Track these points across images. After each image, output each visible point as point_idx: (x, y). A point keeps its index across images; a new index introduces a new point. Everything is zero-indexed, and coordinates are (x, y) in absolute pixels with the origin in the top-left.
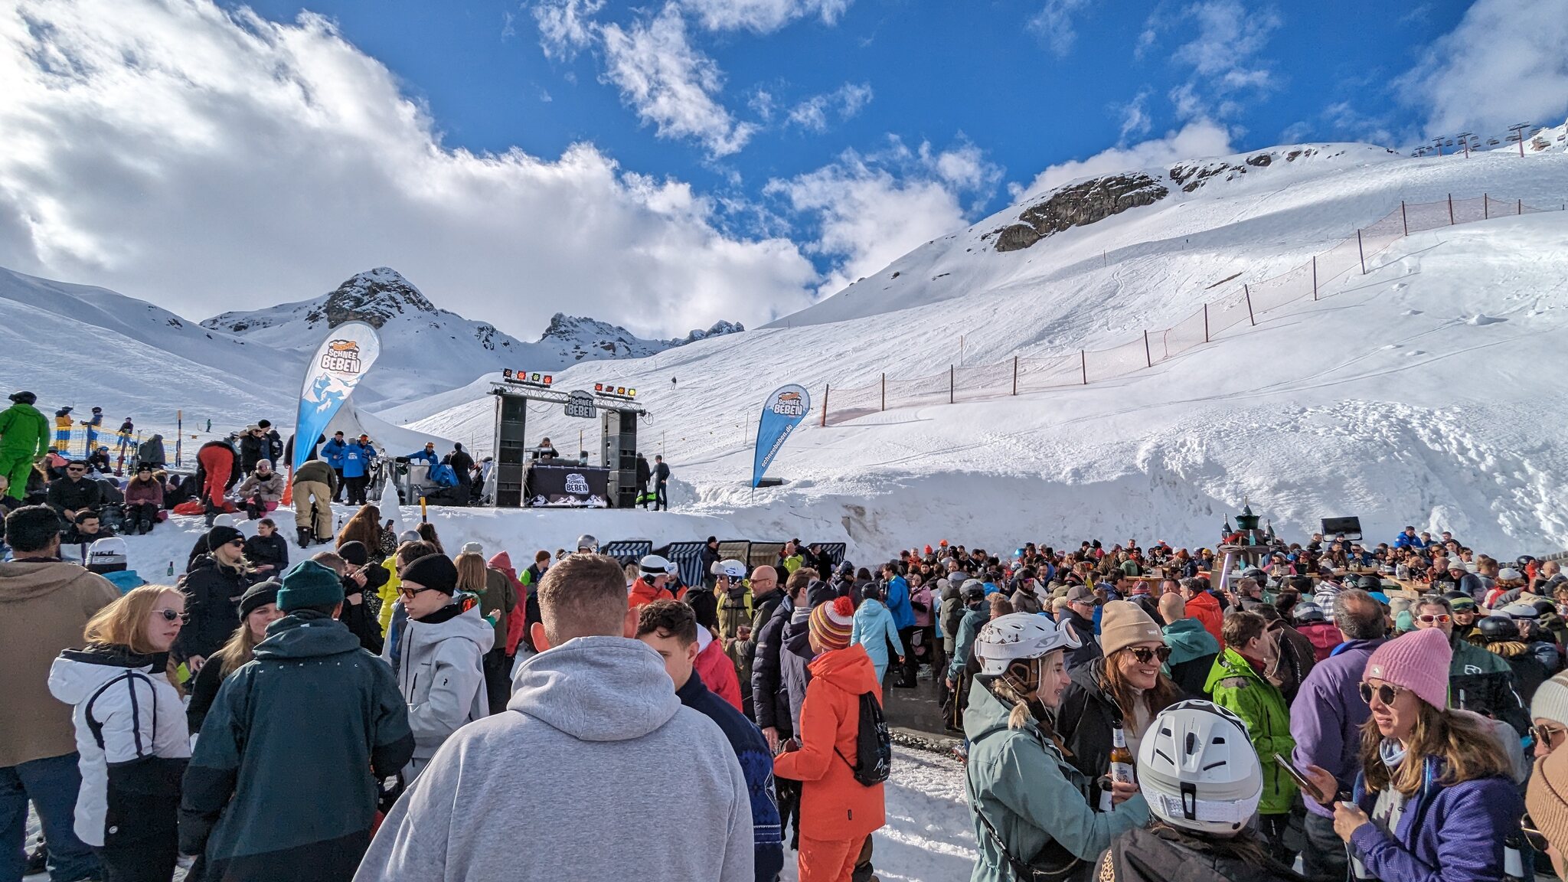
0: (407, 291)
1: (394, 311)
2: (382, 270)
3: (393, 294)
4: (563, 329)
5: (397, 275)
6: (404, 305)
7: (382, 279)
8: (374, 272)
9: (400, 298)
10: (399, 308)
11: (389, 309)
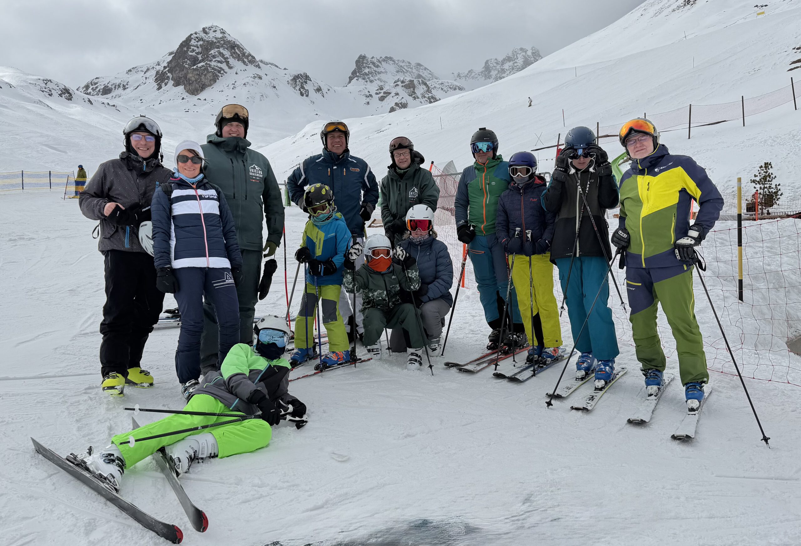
0: (233, 46)
1: (224, 66)
2: (210, 28)
3: (221, 50)
4: (367, 70)
5: (223, 32)
6: (232, 61)
7: (211, 36)
8: (204, 30)
9: (227, 53)
10: (228, 63)
11: (219, 65)
